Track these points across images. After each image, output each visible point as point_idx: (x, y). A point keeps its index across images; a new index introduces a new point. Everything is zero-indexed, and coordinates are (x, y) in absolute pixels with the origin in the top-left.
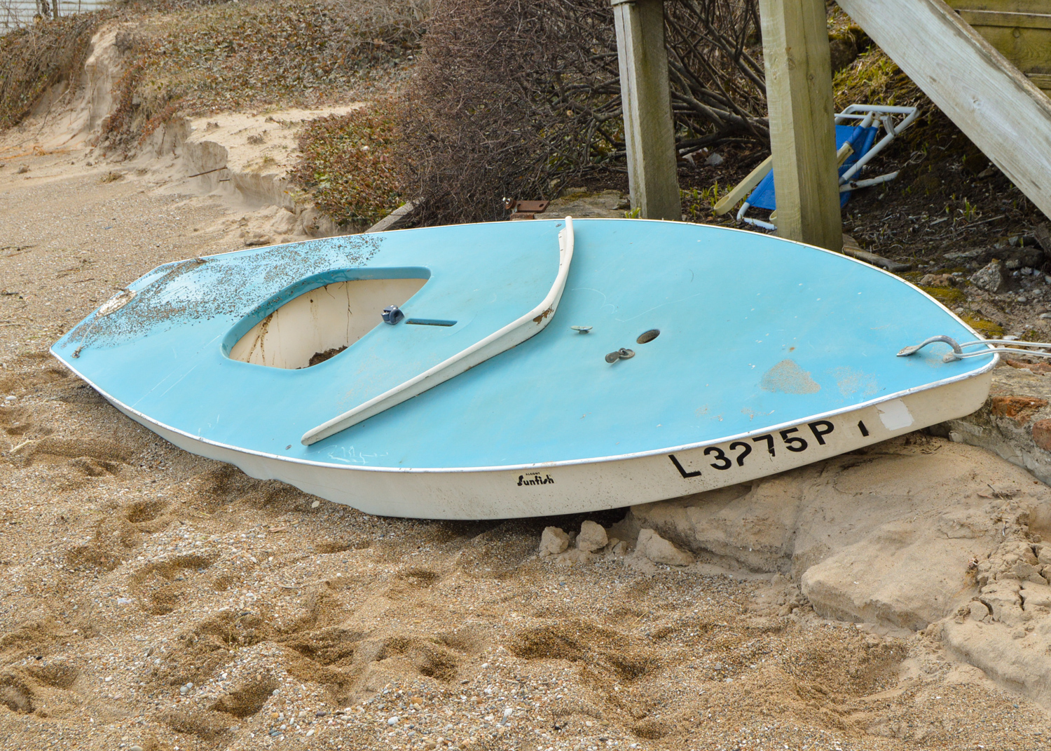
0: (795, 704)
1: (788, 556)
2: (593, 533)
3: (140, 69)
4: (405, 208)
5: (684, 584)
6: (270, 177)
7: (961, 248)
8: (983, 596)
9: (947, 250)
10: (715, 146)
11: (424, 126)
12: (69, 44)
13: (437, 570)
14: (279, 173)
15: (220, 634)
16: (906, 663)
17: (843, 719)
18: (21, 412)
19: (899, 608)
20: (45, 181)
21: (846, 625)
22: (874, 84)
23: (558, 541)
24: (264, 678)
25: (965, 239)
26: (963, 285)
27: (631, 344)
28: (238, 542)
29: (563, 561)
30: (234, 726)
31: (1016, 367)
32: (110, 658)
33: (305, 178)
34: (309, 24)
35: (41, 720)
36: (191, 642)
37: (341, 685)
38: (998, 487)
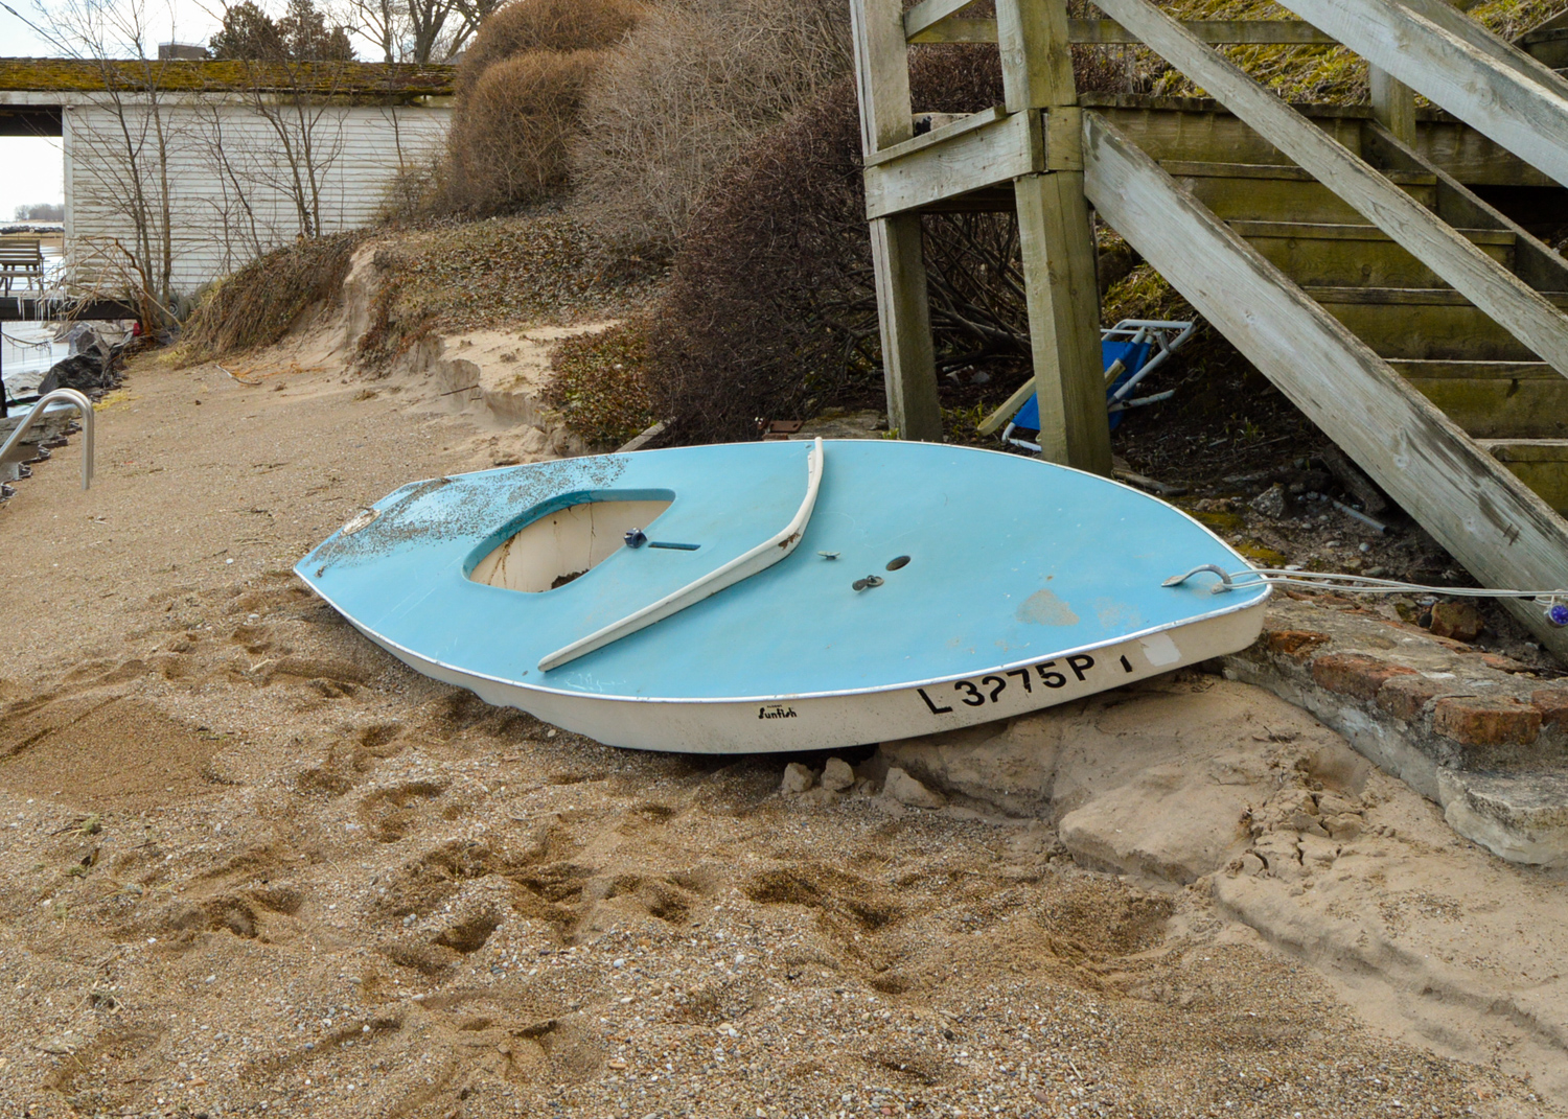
0: (1047, 961)
1: (1047, 800)
2: (839, 771)
3: (396, 287)
4: (656, 428)
5: (934, 828)
6: (521, 396)
7: (1243, 471)
8: (1257, 848)
9: (1226, 473)
10: (981, 363)
11: (678, 344)
12: (329, 263)
13: (674, 806)
14: (531, 391)
15: (447, 865)
16: (1174, 920)
17: (1101, 979)
18: (263, 631)
19: (1165, 859)
20: (300, 399)
21: (1107, 877)
22: (1149, 297)
23: (801, 779)
24: (488, 912)
25: (1247, 461)
26: (1244, 510)
27: (879, 570)
28: (470, 770)
29: (805, 801)
30: (456, 961)
31: (1297, 599)
32: (335, 885)
33: (556, 397)
34: (566, 241)
35: (262, 946)
36: (416, 873)
37: (567, 923)
38: (1275, 729)
